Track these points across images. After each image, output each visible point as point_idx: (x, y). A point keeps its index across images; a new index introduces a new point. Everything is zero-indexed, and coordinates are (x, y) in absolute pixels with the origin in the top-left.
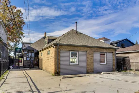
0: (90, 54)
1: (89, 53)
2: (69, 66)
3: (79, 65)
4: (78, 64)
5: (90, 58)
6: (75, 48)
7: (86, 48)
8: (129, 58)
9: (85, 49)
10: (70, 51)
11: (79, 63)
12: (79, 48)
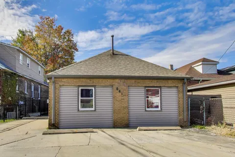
0: (120, 91)
1: (117, 89)
2: (77, 113)
3: (97, 111)
4: (95, 110)
5: (120, 98)
6: (88, 81)
7: (111, 81)
8: (221, 97)
9: (109, 82)
10: (79, 86)
11: (97, 109)
12: (96, 81)
